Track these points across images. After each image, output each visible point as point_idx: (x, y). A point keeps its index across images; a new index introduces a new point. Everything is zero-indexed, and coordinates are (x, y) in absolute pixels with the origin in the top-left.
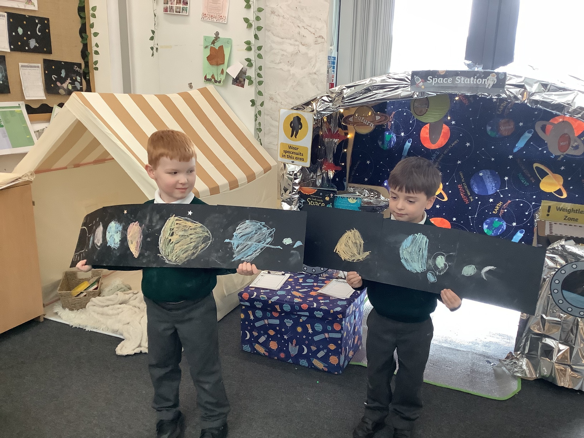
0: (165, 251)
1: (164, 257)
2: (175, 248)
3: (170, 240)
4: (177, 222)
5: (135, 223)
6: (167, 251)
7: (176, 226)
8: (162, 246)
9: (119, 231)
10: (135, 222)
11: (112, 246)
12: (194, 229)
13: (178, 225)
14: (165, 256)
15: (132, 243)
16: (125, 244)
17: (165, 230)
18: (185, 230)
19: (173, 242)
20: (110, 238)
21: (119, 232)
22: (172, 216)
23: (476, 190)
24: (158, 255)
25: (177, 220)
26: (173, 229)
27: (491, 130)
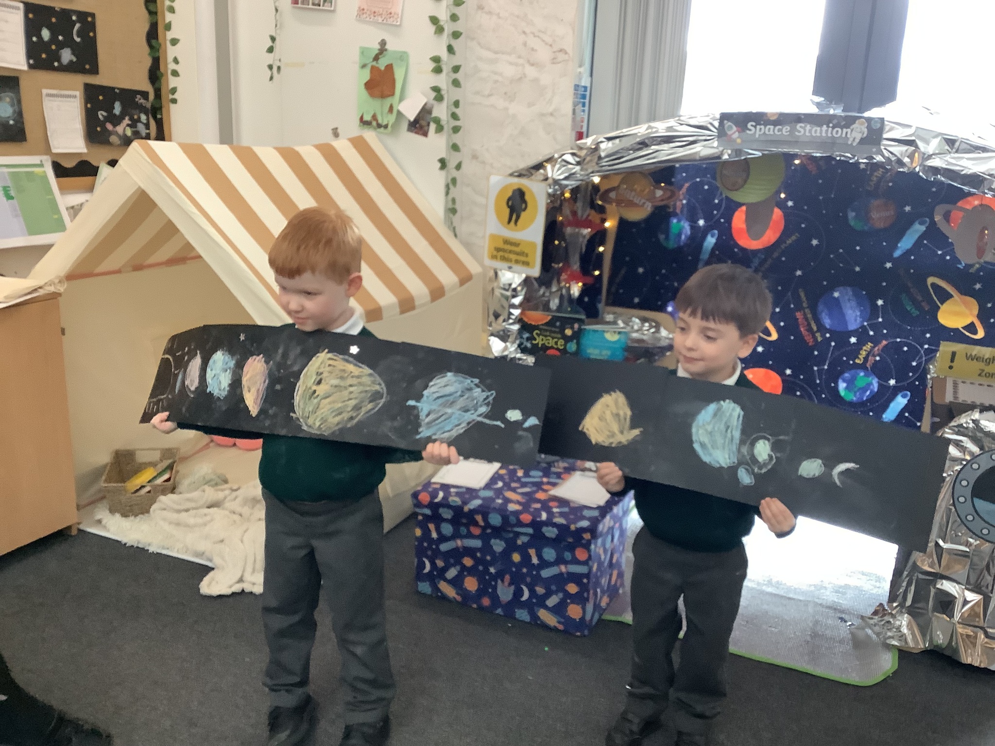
0: (304, 409)
1: (301, 420)
2: (321, 406)
3: (315, 392)
4: (331, 362)
5: (258, 358)
6: (307, 410)
7: (328, 369)
8: (299, 402)
9: (230, 368)
10: (258, 355)
11: (216, 393)
12: (358, 377)
13: (331, 367)
14: (302, 418)
15: (249, 391)
16: (238, 392)
17: (308, 374)
18: (342, 378)
19: (318, 395)
20: (212, 380)
21: (228, 370)
22: (323, 351)
23: (827, 322)
24: (292, 414)
25: (330, 359)
26: (322, 373)
27: (856, 217)
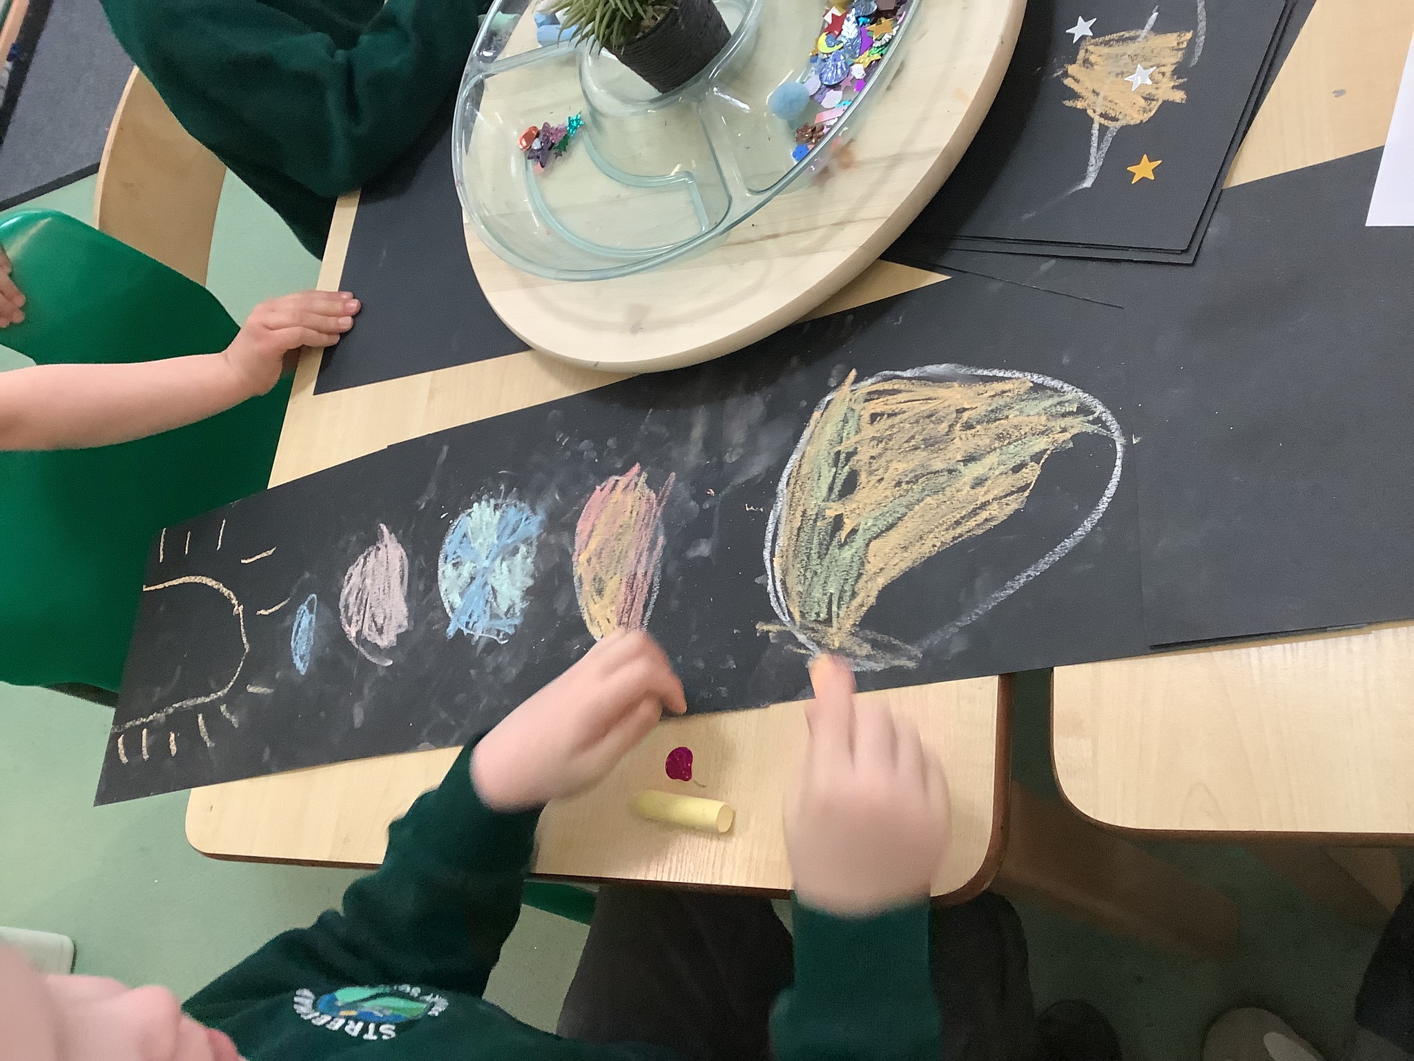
0: (805, 597)
1: (802, 638)
2: (870, 568)
3: (838, 521)
4: (877, 406)
5: (623, 480)
6: (817, 594)
7: (869, 431)
8: (785, 572)
9: (527, 541)
10: (623, 471)
11: (480, 631)
12: (992, 416)
13: (883, 424)
14: (804, 628)
15: (600, 592)
16: (561, 606)
17: (804, 470)
18: (931, 443)
19: (854, 531)
20: (461, 595)
21: (523, 549)
22: (840, 383)
24: (761, 627)
25: (871, 396)
26: (850, 455)
